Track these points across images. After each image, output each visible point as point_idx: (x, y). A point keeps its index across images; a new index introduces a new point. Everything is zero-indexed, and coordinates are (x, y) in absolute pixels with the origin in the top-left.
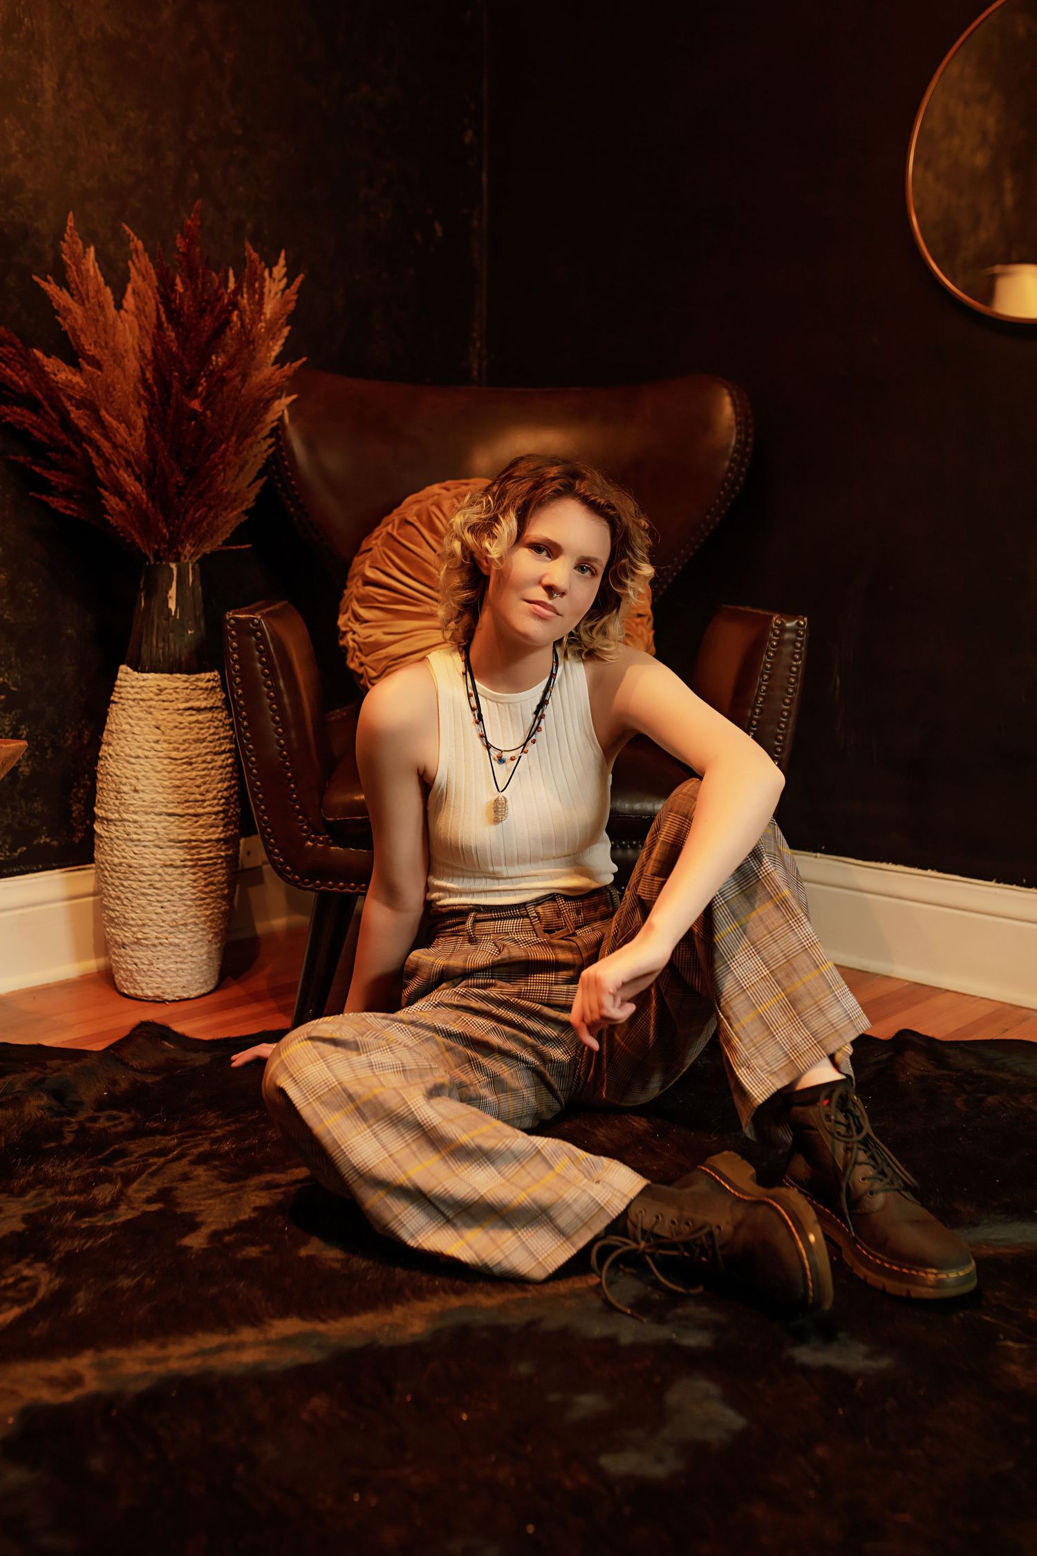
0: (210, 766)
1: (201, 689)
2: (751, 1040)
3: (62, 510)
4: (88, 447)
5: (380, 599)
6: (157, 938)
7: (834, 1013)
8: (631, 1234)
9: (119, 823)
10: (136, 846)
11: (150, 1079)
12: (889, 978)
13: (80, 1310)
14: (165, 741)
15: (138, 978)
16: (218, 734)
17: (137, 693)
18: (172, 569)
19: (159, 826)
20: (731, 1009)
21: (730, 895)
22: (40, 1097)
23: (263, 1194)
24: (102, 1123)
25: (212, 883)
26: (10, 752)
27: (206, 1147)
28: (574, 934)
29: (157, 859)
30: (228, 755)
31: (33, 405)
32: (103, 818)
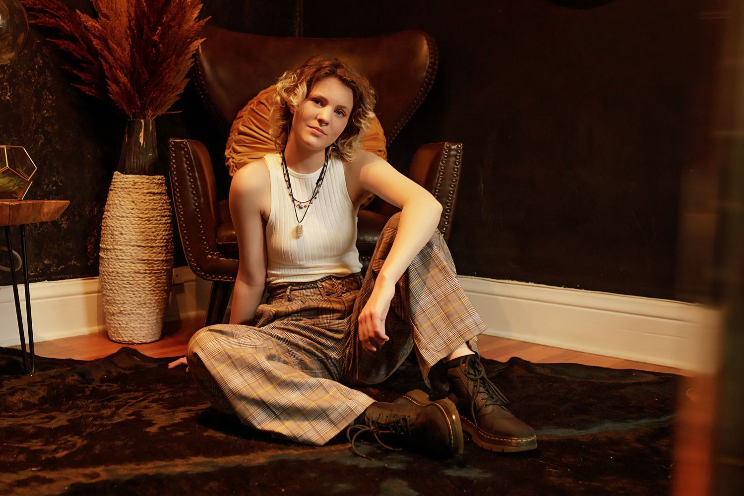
0: (159, 222)
1: (155, 183)
2: (428, 336)
3: (87, 92)
4: (101, 60)
5: (247, 141)
6: (131, 310)
7: (469, 321)
8: (367, 424)
9: (112, 251)
10: (121, 262)
11: (128, 372)
12: (509, 339)
13: (97, 452)
14: (137, 209)
15: (121, 332)
16: (163, 207)
17: (123, 185)
18: (142, 123)
19: (133, 252)
20: (418, 321)
21: (417, 266)
22: (73, 375)
23: (185, 414)
24: (104, 388)
25: (159, 283)
26: (61, 205)
27: (157, 396)
28: (341, 296)
29: (131, 269)
30: (168, 218)
31: (74, 40)
32: (104, 249)
